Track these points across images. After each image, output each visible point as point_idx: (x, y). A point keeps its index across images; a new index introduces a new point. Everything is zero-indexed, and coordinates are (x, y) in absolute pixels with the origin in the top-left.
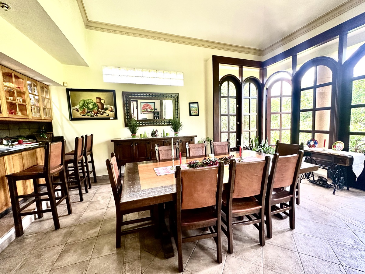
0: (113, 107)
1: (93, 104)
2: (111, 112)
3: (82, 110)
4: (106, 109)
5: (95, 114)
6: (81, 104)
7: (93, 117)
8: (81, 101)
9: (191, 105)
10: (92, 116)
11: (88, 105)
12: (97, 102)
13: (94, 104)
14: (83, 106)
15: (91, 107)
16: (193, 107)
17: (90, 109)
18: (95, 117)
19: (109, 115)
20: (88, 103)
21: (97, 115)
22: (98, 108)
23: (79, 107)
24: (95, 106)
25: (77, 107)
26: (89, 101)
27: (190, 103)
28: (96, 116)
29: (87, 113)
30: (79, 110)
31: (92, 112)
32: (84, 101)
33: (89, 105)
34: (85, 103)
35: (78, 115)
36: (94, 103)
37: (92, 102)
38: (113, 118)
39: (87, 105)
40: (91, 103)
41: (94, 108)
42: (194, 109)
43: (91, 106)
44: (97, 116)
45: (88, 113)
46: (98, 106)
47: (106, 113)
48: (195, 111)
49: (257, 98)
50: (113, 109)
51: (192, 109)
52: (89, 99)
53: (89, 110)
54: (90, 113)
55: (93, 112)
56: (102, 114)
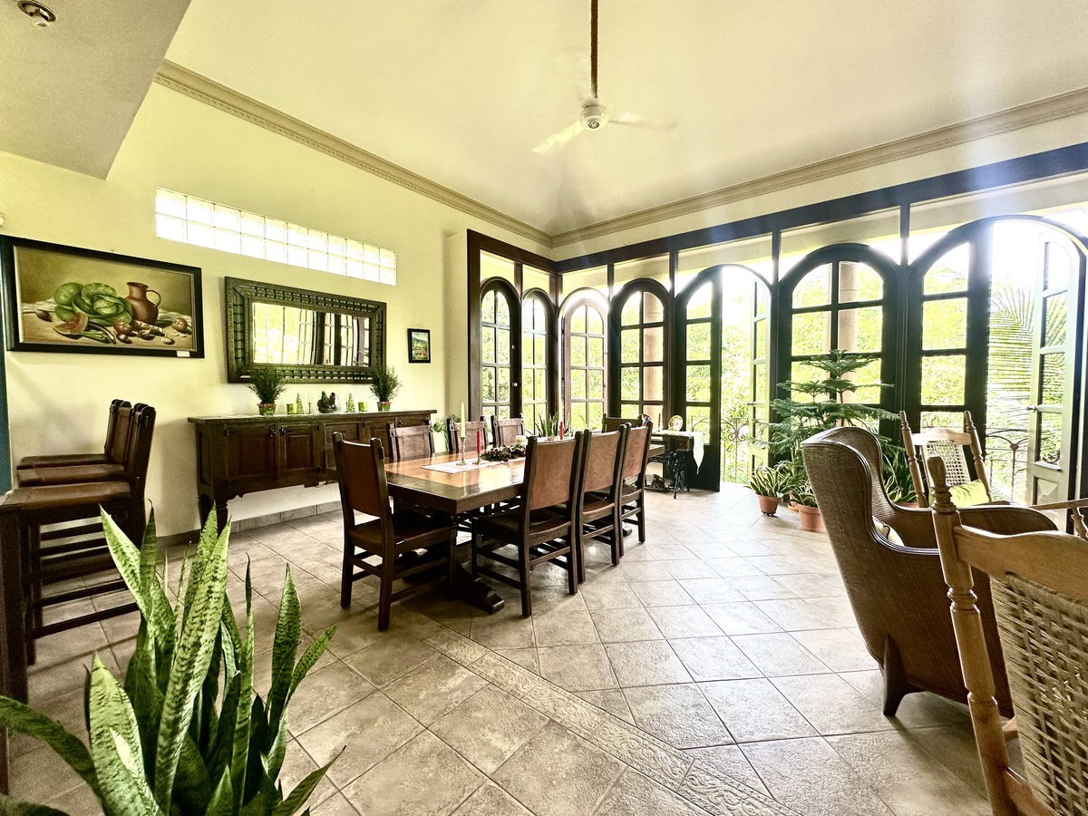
0: (188, 319)
1: (115, 301)
2: (181, 335)
3: (66, 316)
4: (166, 324)
5: (122, 337)
6: (63, 298)
7: (111, 345)
8: (66, 285)
9: (414, 335)
10: (107, 341)
11: (92, 301)
12: (130, 297)
13: (118, 302)
14: (70, 305)
15: (106, 311)
16: (418, 341)
17: (102, 318)
18: (120, 344)
19: (173, 342)
20: (95, 298)
21: (130, 338)
22: (135, 316)
23: (55, 306)
24: (122, 309)
25: (48, 305)
26: (101, 289)
27: (410, 331)
28: (124, 341)
29: (86, 330)
30: (54, 316)
31: (108, 328)
32: (79, 288)
33: (100, 304)
34: (80, 294)
35: (47, 331)
36: (120, 299)
37: (110, 296)
38: (188, 354)
39: (88, 301)
40: (108, 299)
41: (117, 314)
42: (419, 345)
43: (104, 307)
44: (130, 342)
45: (93, 332)
46: (134, 309)
47: (163, 335)
48: (422, 351)
49: (545, 333)
50: (189, 324)
51: (415, 345)
52: (98, 285)
53: (94, 321)
54: (99, 330)
55: (111, 329)
56: (149, 338)
